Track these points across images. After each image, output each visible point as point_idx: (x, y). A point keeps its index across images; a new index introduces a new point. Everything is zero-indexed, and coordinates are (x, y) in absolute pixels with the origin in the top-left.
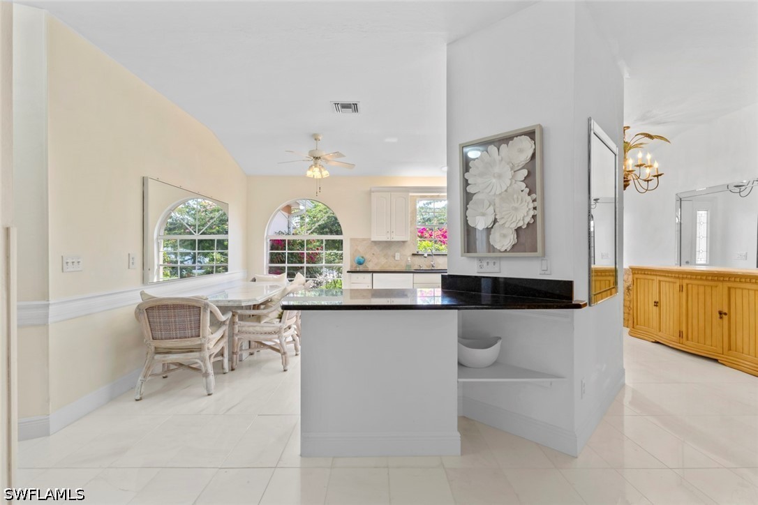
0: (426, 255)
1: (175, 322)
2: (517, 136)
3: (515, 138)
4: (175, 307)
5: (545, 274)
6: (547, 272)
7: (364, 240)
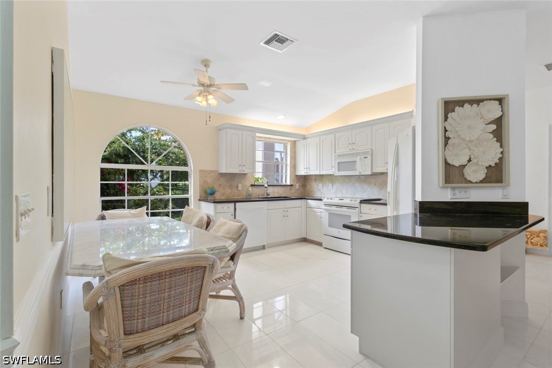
0: (266, 185)
1: (169, 296)
2: (487, 100)
3: (485, 101)
4: (172, 273)
5: (505, 198)
6: (507, 197)
7: (212, 172)
